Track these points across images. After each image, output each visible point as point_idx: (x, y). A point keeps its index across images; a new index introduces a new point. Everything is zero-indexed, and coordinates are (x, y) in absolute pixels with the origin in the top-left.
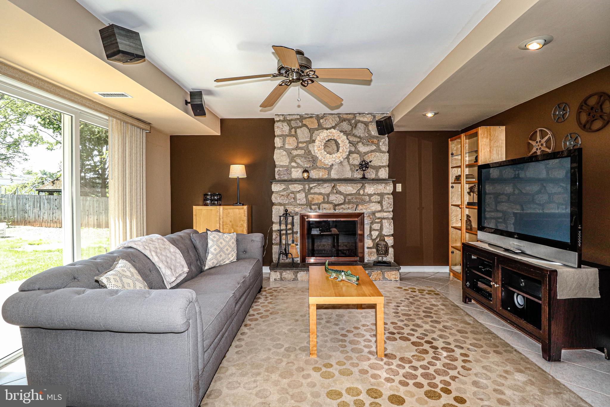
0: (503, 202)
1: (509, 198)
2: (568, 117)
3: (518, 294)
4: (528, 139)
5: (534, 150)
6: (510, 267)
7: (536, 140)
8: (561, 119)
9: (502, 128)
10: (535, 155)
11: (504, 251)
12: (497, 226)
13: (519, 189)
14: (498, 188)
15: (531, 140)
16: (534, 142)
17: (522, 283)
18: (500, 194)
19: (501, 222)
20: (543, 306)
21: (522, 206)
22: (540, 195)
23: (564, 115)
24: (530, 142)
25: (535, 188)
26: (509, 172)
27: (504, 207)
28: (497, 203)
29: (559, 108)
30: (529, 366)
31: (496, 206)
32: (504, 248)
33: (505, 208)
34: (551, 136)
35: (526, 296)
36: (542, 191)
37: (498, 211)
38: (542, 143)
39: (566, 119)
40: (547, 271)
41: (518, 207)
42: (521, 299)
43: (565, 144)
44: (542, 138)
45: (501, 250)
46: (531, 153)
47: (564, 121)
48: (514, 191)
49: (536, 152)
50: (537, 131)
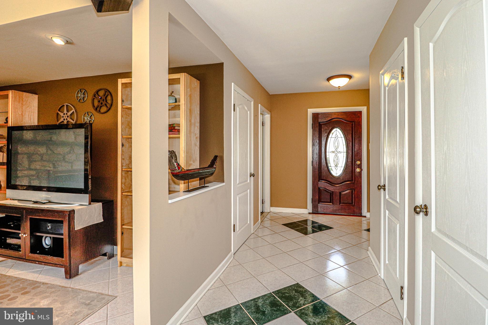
0: (35, 161)
1: (42, 157)
2: (86, 100)
3: (46, 237)
4: (58, 110)
5: (62, 120)
6: (38, 216)
7: (64, 112)
8: (82, 101)
9: (35, 96)
10: (62, 123)
11: (33, 204)
12: (30, 183)
13: (51, 150)
14: (32, 149)
15: (59, 110)
16: (62, 113)
17: (49, 227)
18: (33, 154)
19: (34, 180)
20: (64, 240)
21: (54, 164)
22: (69, 155)
23: (84, 98)
24: (59, 113)
25: (66, 150)
26: (42, 135)
27: (37, 165)
28: (31, 161)
29: (81, 92)
30: (53, 290)
31: (29, 165)
32: (33, 202)
33: (38, 167)
34: (74, 111)
35: (52, 236)
36: (72, 152)
37: (31, 169)
38: (68, 115)
39: (85, 101)
40: (67, 212)
41: (51, 165)
42: (49, 240)
43: (84, 119)
44: (68, 111)
45: (30, 204)
46: (59, 122)
47: (84, 102)
48: (47, 151)
49: (63, 122)
50: (64, 105)
